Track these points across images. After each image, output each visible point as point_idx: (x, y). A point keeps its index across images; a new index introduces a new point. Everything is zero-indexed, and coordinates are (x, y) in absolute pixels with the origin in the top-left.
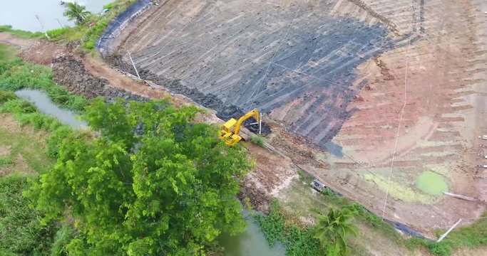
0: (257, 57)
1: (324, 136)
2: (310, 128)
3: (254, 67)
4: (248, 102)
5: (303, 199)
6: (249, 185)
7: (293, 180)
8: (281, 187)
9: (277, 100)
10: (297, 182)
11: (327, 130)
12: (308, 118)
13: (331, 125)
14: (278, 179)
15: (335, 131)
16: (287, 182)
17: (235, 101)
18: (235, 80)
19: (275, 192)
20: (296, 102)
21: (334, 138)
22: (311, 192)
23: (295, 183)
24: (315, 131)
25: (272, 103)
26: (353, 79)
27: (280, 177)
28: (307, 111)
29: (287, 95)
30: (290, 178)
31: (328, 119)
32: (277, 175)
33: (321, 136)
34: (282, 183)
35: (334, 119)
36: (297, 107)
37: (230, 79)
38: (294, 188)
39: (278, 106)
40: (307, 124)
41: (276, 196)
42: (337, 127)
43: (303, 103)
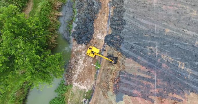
0: (172, 29)
1: (125, 90)
2: (127, 82)
3: (161, 32)
4: (130, 43)
5: (78, 97)
6: (73, 72)
7: (85, 90)
8: (79, 86)
9: (139, 58)
10: (85, 92)
11: (130, 91)
12: (133, 79)
13: (135, 92)
14: (83, 82)
15: (131, 95)
16: (83, 87)
17: (127, 36)
18: (143, 28)
19: (75, 84)
20: (143, 68)
21: (127, 96)
22: (82, 99)
23: (83, 91)
24: (127, 85)
25: (136, 56)
26: (178, 93)
27: (85, 83)
28: (138, 76)
29: (146, 62)
30: (85, 88)
31: (138, 89)
32: (85, 81)
33: (125, 89)
34: (81, 85)
35: (139, 92)
36: (139, 70)
37: (143, 24)
38: (81, 92)
39: (135, 60)
40: (129, 80)
41: (73, 86)
42: (134, 95)
43: (144, 72)
